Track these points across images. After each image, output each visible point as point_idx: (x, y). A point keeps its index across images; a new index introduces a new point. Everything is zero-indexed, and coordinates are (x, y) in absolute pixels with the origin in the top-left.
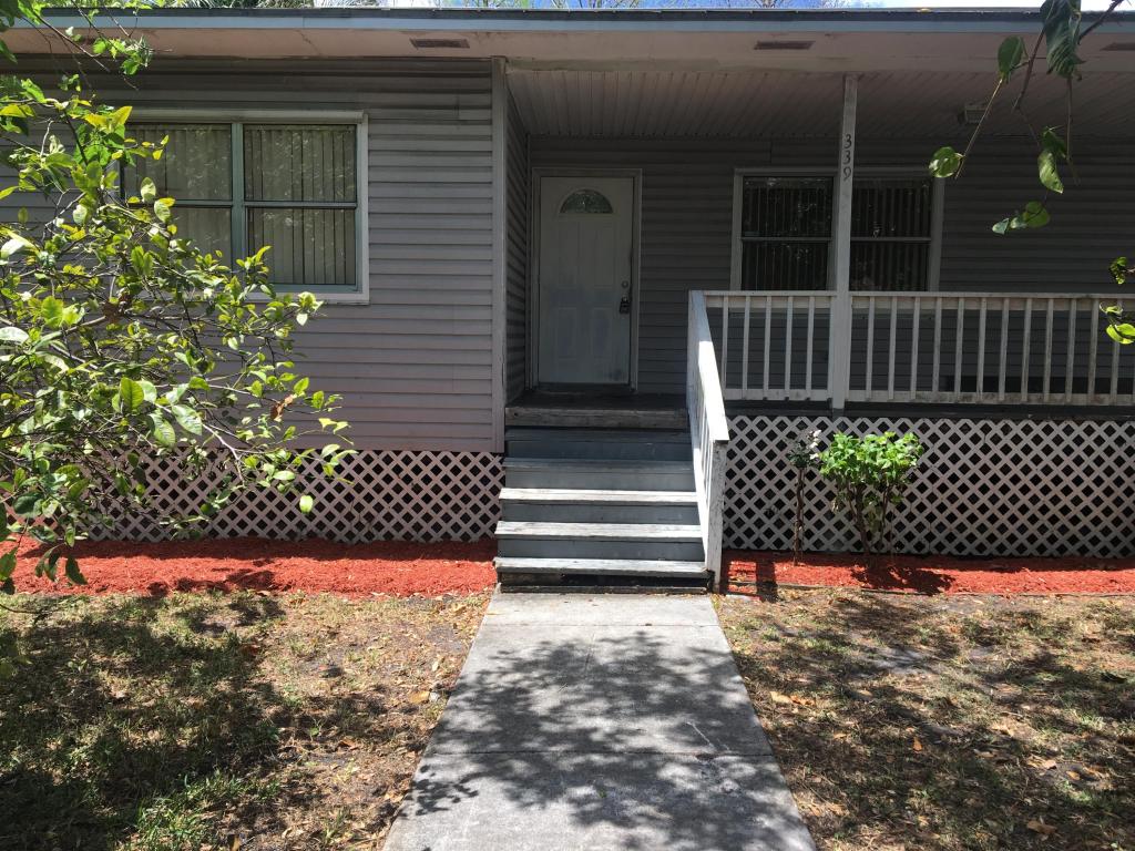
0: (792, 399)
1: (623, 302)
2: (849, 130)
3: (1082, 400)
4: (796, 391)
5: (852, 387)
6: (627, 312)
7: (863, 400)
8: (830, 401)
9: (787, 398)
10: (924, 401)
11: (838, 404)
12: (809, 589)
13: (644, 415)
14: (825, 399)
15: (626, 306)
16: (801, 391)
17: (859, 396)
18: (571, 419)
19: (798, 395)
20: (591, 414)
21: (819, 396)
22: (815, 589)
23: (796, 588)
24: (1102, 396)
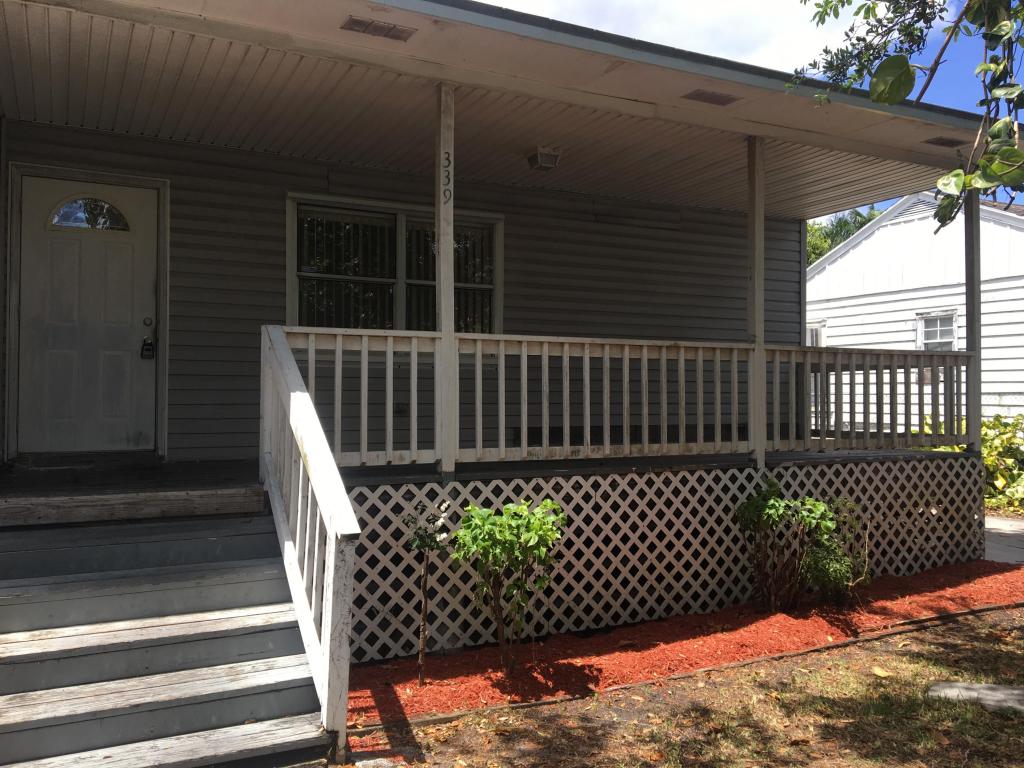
0: (396, 462)
1: (145, 343)
2: (447, 147)
3: (675, 449)
4: (399, 452)
5: (462, 446)
6: (150, 357)
7: (474, 460)
8: (438, 462)
9: (390, 462)
10: (535, 459)
11: (448, 467)
12: (450, 720)
13: (201, 496)
14: (431, 461)
15: (149, 350)
16: (405, 453)
17: (470, 456)
18: (84, 510)
19: (401, 458)
20: (117, 501)
21: (426, 457)
22: (458, 718)
23: (435, 723)
24: (691, 445)
